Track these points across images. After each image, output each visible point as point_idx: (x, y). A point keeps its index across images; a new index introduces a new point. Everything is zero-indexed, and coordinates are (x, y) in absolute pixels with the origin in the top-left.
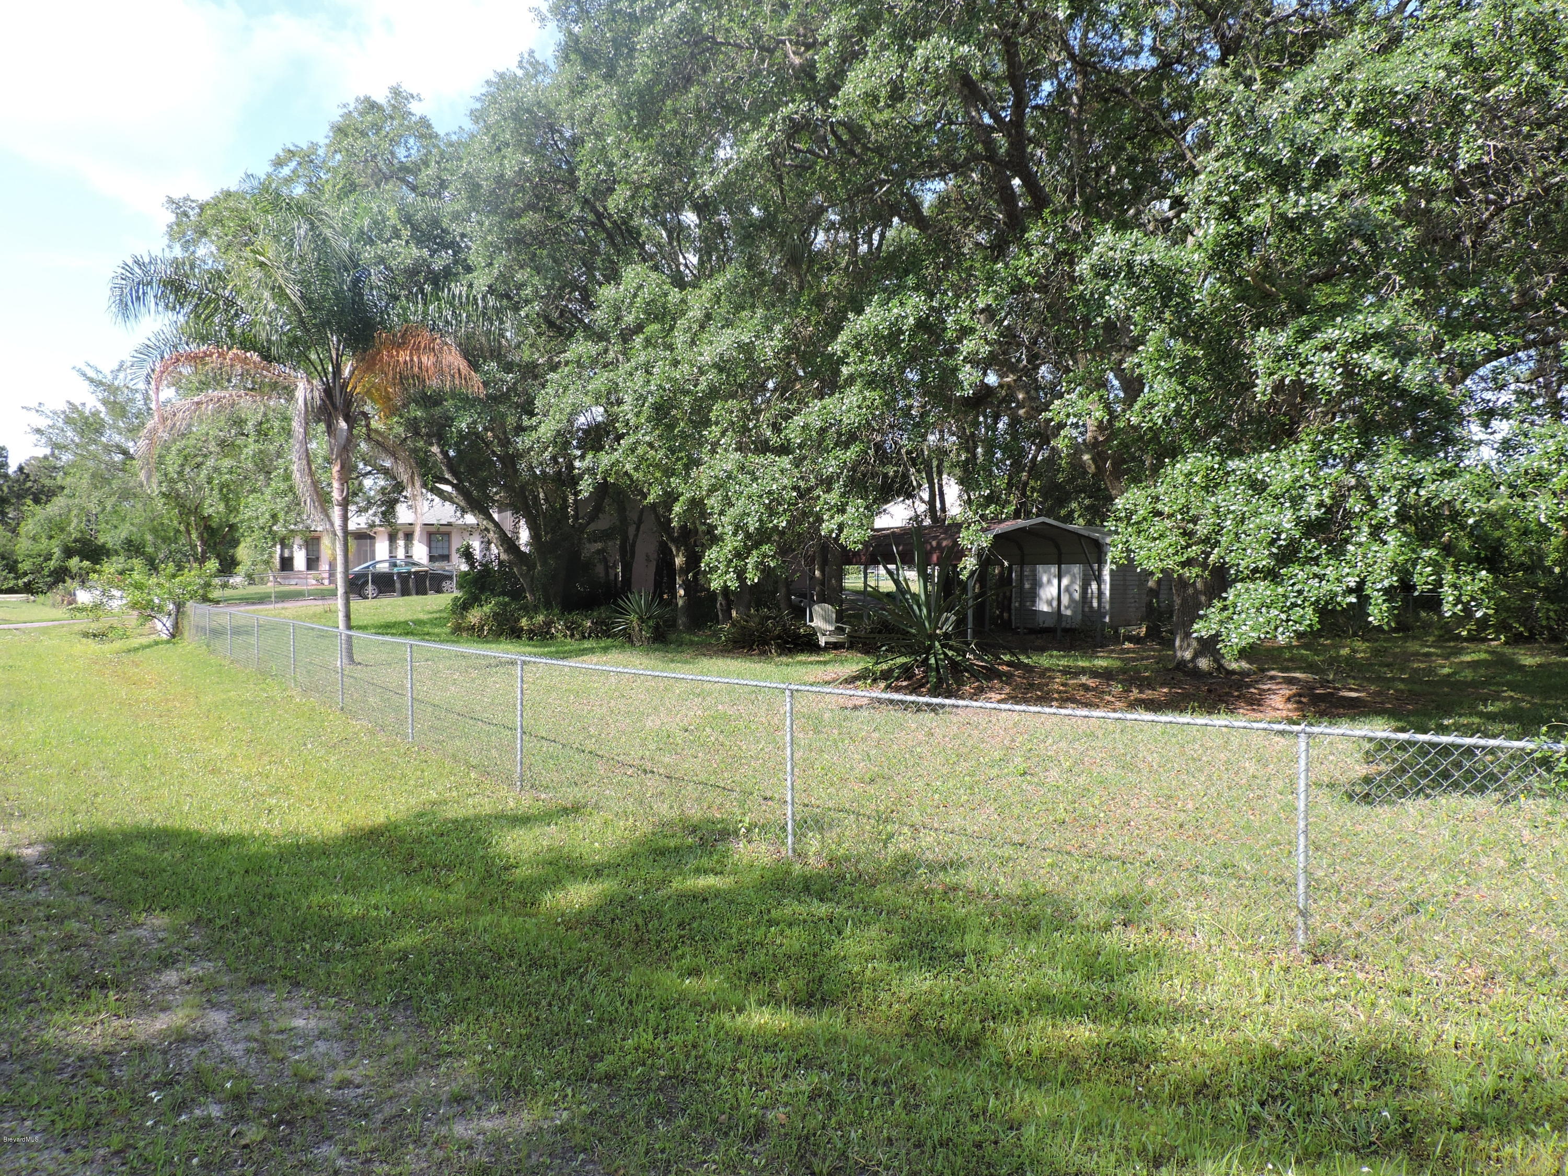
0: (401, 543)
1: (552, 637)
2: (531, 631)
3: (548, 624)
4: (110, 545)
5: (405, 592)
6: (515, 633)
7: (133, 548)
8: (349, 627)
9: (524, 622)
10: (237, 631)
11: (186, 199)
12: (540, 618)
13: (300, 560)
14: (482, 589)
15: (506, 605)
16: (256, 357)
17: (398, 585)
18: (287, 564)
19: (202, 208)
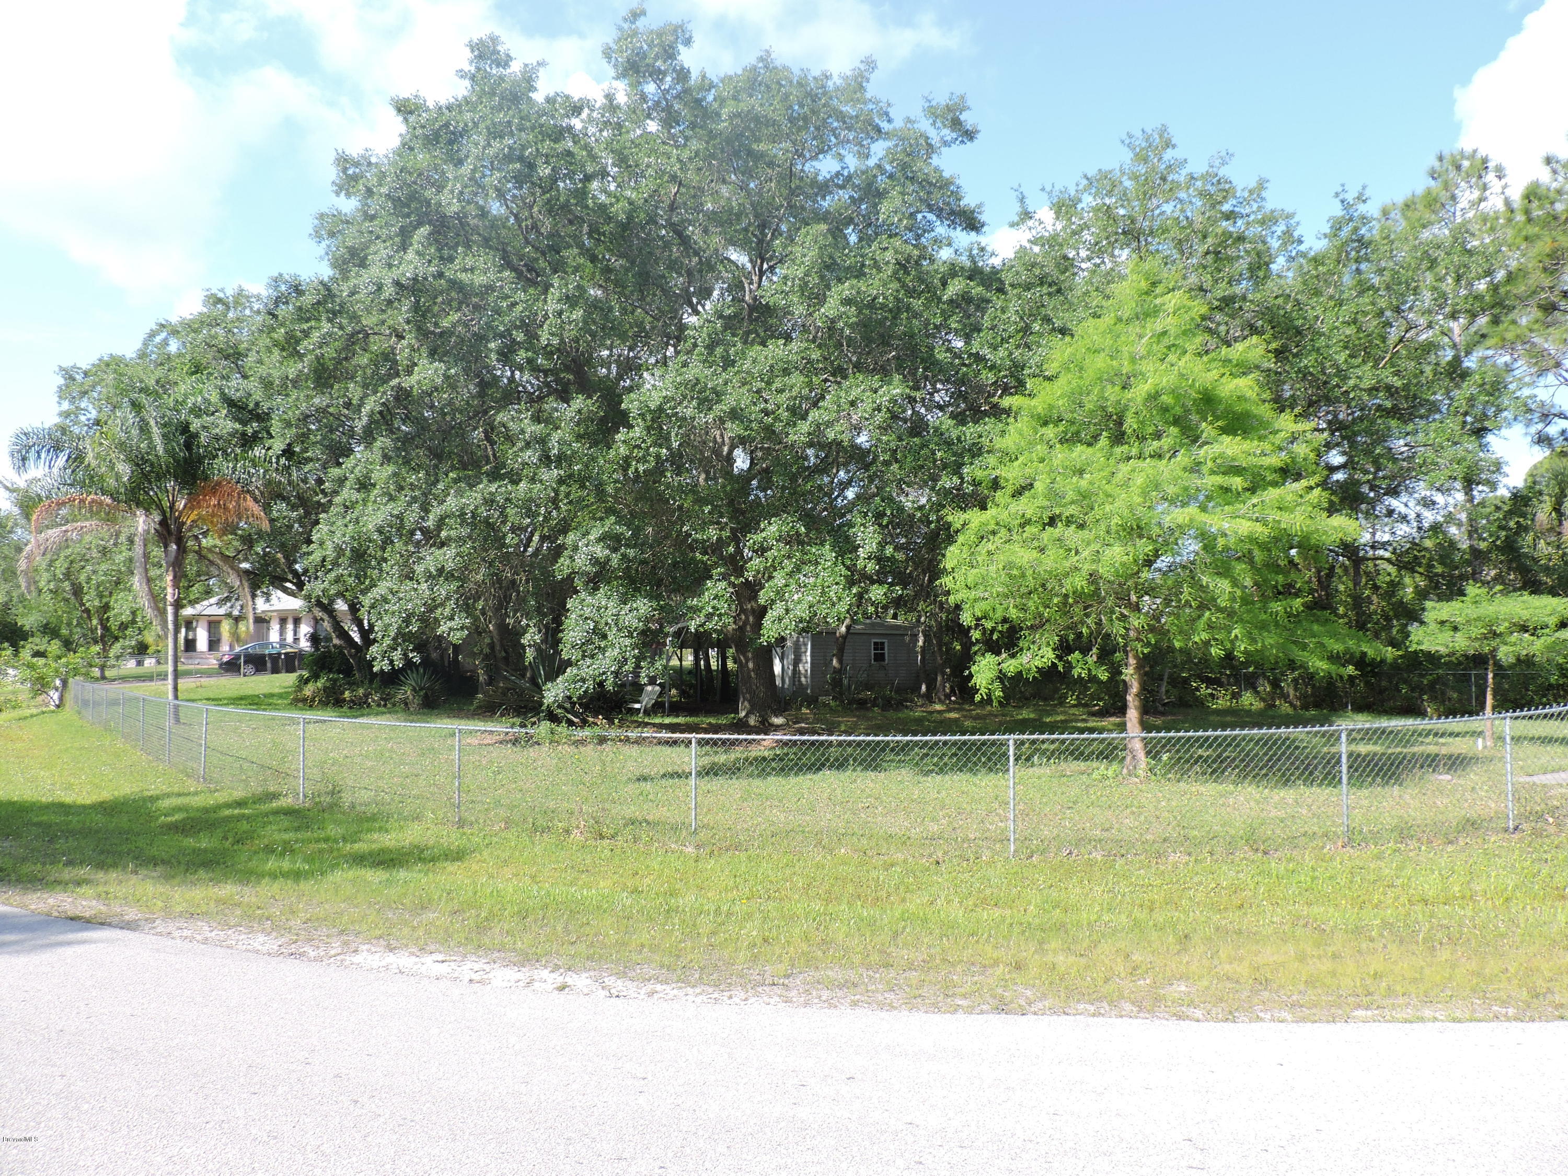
0: (290, 626)
1: (369, 706)
2: (352, 701)
3: (366, 696)
4: (27, 628)
5: (275, 671)
6: (338, 703)
7: (50, 630)
8: (176, 697)
9: (347, 694)
10: (114, 703)
11: (74, 367)
12: (361, 691)
13: (202, 643)
14: (322, 668)
15: (335, 681)
16: (108, 500)
17: (269, 665)
18: (190, 645)
19: (86, 374)
